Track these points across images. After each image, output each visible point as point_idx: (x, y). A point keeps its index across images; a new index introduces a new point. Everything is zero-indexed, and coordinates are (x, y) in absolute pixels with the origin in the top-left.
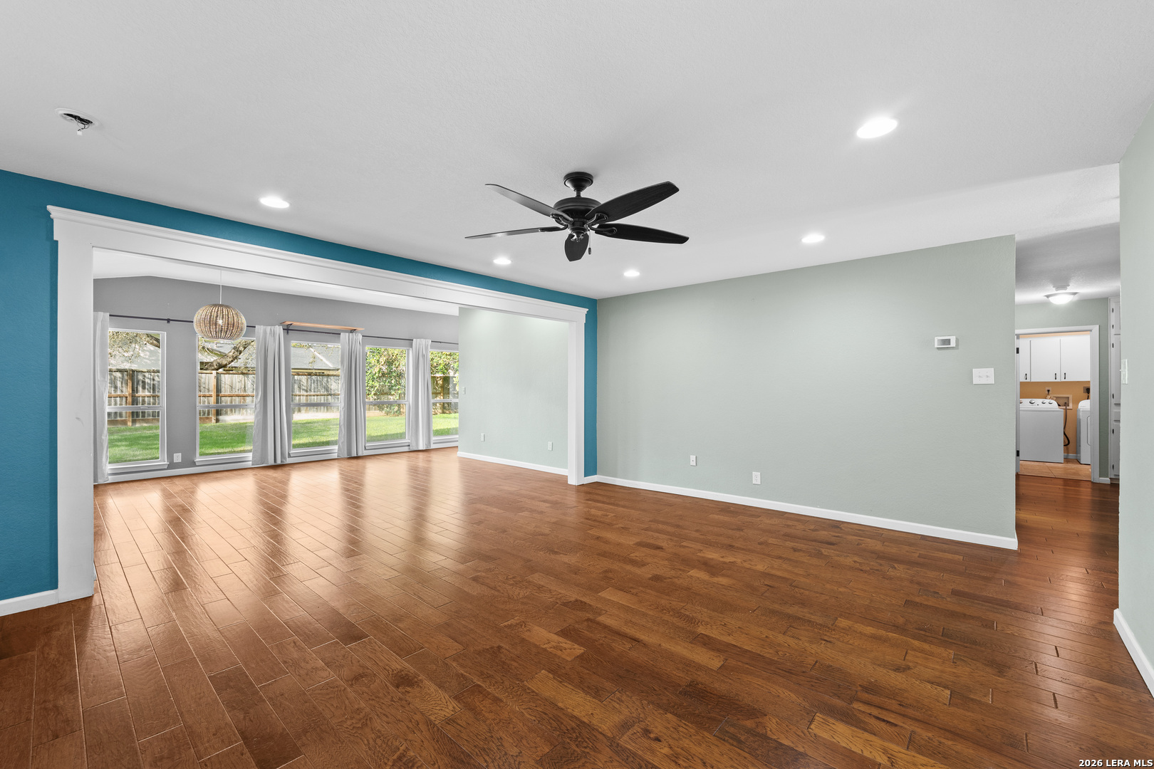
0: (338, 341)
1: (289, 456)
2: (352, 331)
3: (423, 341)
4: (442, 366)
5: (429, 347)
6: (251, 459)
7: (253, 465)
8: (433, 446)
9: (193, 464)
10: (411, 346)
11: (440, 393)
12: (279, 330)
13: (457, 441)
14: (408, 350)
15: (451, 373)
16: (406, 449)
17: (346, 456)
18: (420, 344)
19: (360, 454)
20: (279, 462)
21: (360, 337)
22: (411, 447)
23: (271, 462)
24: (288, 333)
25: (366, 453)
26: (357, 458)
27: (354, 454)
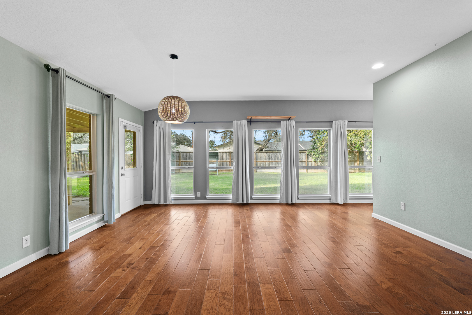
0: (279, 126)
1: (251, 198)
2: (289, 119)
3: (341, 122)
4: (358, 145)
5: (346, 126)
6: (231, 198)
7: (232, 202)
8: (349, 201)
9: (205, 198)
10: (331, 127)
11: (357, 161)
12: (245, 122)
13: (372, 199)
14: (329, 130)
15: (364, 150)
16: (328, 201)
17: (285, 202)
18: (338, 125)
19: (294, 202)
20: (245, 202)
21: (294, 123)
22: (331, 201)
23: (241, 202)
24: (251, 124)
25: (298, 201)
26: (293, 205)
27: (290, 202)
